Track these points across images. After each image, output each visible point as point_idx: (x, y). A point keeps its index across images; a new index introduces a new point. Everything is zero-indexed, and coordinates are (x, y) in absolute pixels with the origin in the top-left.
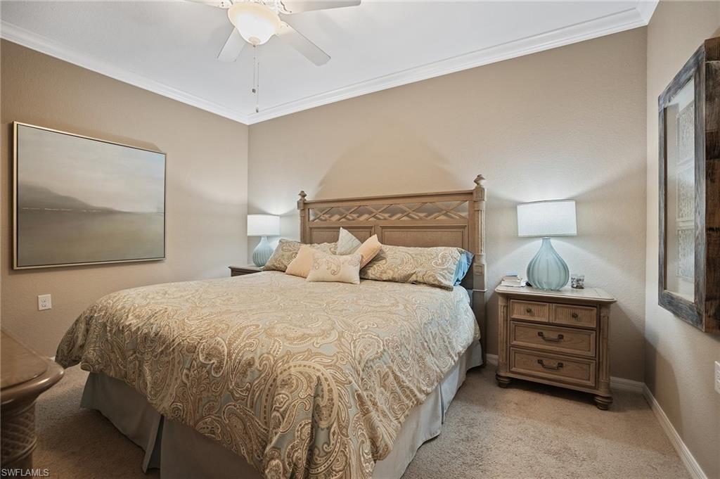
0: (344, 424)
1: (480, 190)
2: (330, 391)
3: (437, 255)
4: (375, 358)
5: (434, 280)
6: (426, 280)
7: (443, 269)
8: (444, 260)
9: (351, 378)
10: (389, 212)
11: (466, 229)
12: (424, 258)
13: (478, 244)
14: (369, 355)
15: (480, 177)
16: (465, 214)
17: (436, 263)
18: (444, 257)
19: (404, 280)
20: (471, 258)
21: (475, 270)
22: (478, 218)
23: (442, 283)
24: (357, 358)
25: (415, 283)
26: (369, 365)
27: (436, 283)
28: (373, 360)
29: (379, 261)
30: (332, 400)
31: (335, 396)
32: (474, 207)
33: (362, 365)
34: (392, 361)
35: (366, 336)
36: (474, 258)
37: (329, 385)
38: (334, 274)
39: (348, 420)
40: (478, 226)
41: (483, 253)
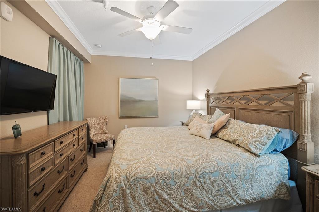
0: (109, 197)
1: (303, 84)
2: (111, 182)
3: (255, 131)
4: (144, 178)
5: (247, 147)
6: (243, 145)
7: (256, 141)
8: (259, 135)
9: (122, 181)
10: (247, 100)
11: (293, 113)
12: (246, 131)
13: (302, 126)
14: (139, 175)
15: (304, 75)
16: (292, 103)
17: (252, 136)
18: (260, 133)
19: (233, 142)
20: (296, 136)
21: (299, 146)
22: (302, 106)
23: (251, 150)
24: (132, 174)
25: (238, 146)
26: (137, 180)
27: (248, 149)
28: (141, 179)
29: (224, 129)
30: (110, 186)
31: (112, 185)
32: (299, 98)
33: (133, 178)
34: (156, 183)
35: (147, 167)
36: (298, 137)
37: (112, 180)
38: (198, 132)
39: (112, 197)
40: (302, 113)
41: (306, 134)
